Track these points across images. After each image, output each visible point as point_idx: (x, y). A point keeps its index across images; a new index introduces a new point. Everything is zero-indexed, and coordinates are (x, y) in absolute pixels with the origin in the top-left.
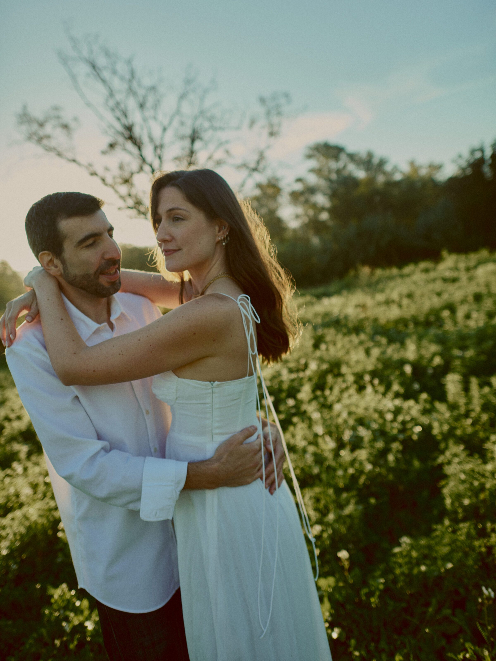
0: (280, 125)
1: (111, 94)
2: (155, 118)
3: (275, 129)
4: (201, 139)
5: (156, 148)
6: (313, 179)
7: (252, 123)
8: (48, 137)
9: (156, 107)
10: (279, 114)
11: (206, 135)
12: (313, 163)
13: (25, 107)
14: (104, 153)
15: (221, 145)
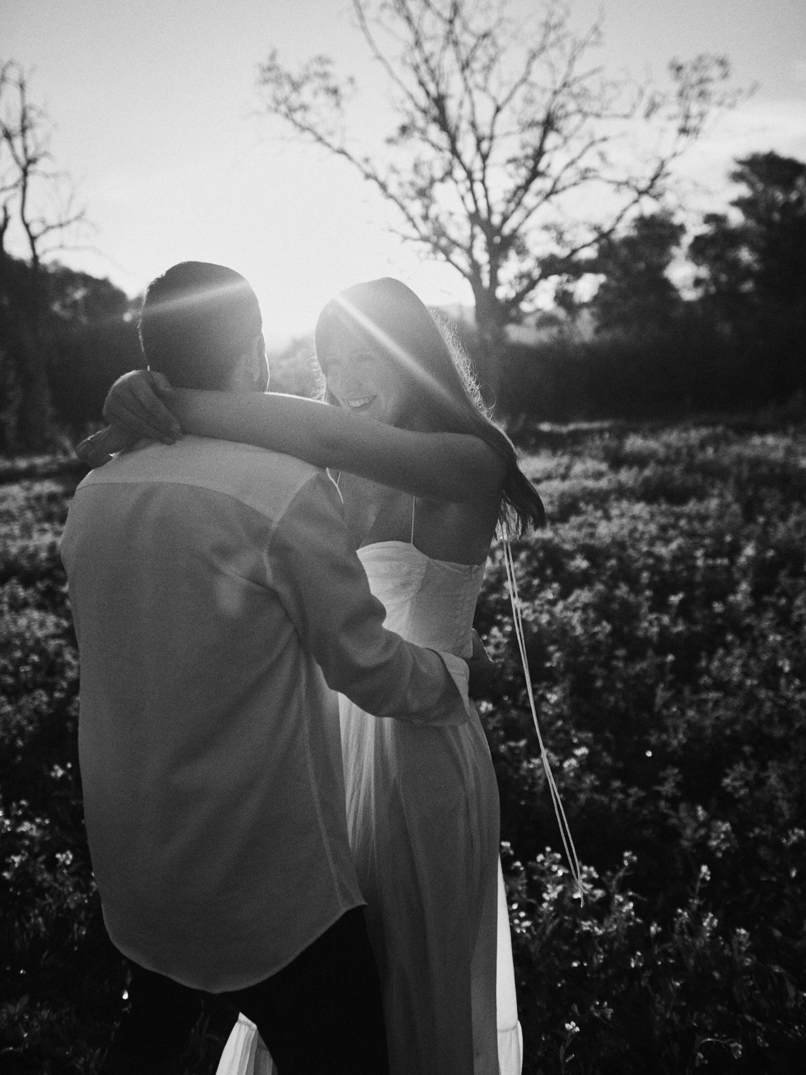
0: (702, 115)
1: (418, 44)
2: (484, 89)
3: (692, 123)
4: (558, 131)
5: (479, 141)
6: (736, 218)
7: (653, 107)
8: (304, 107)
9: (487, 68)
10: (702, 94)
11: (568, 125)
12: (742, 190)
13: (273, 57)
14: (390, 141)
15: (592, 144)
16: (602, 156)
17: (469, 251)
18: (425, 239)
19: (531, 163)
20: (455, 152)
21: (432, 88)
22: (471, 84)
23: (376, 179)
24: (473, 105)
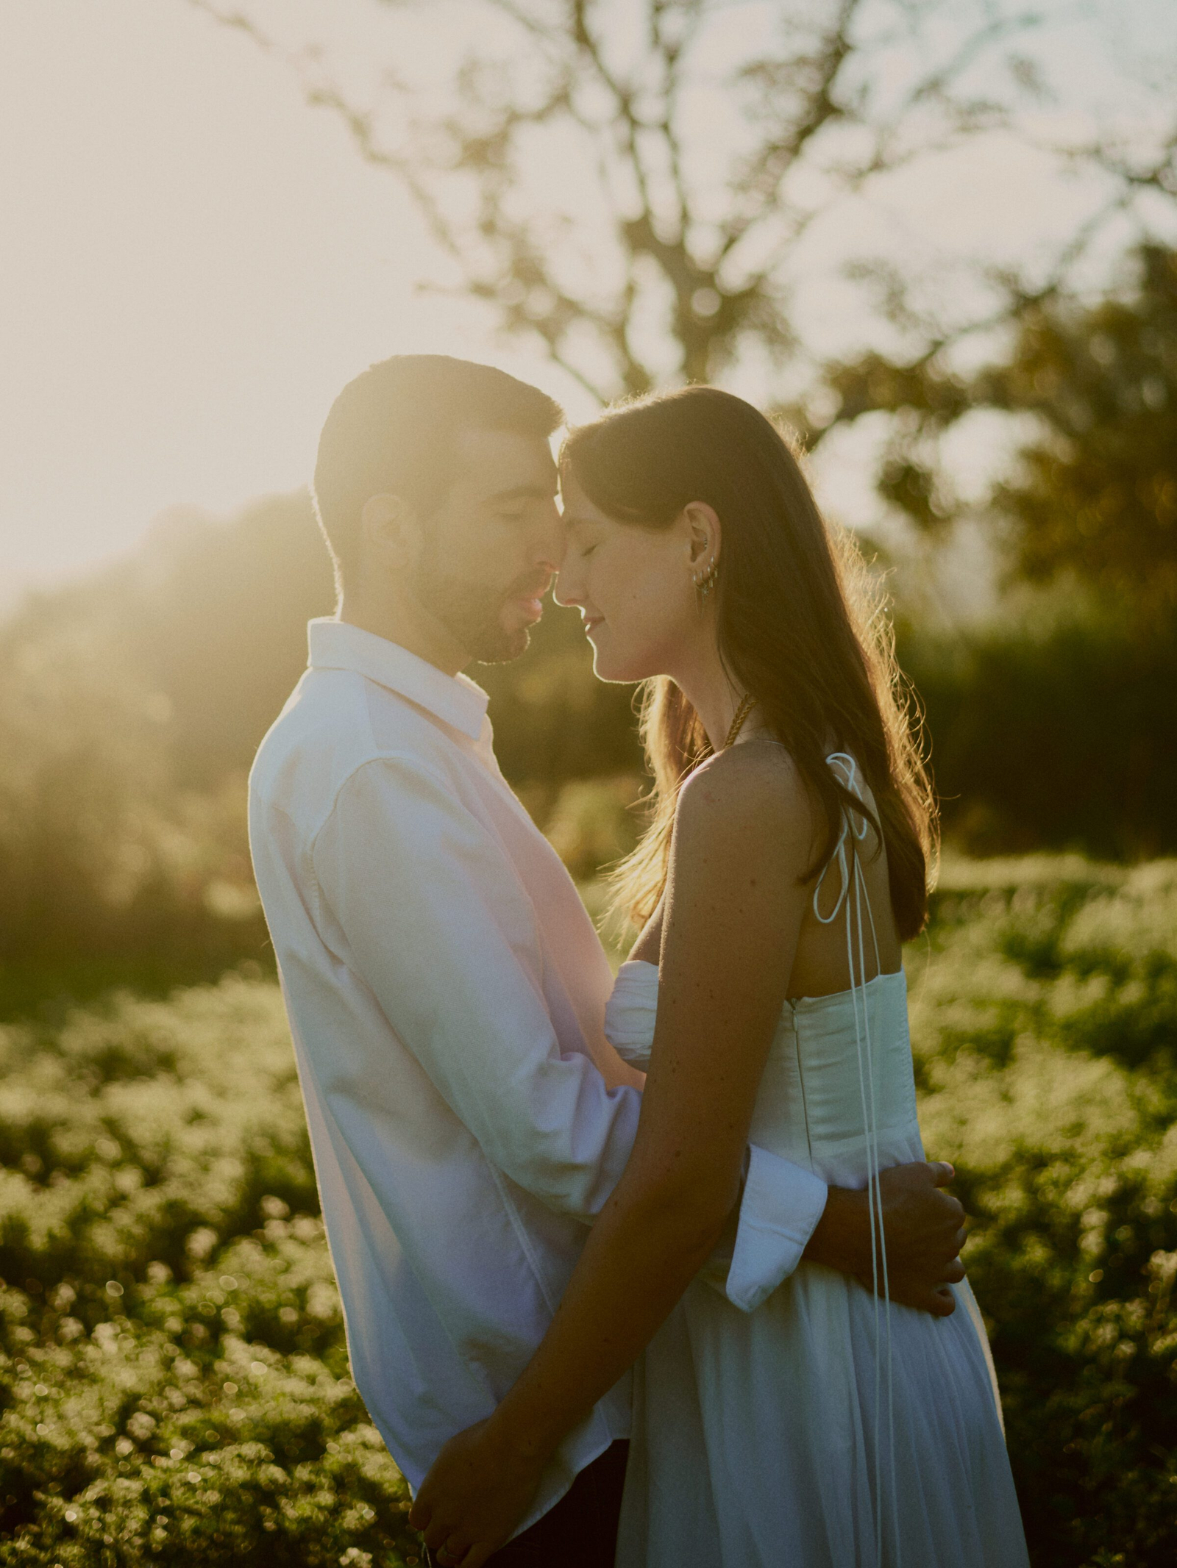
15: (995, 28)
16: (1025, 72)
17: (618, 332)
18: (483, 290)
19: (808, 81)
20: (582, 37)
23: (340, 105)
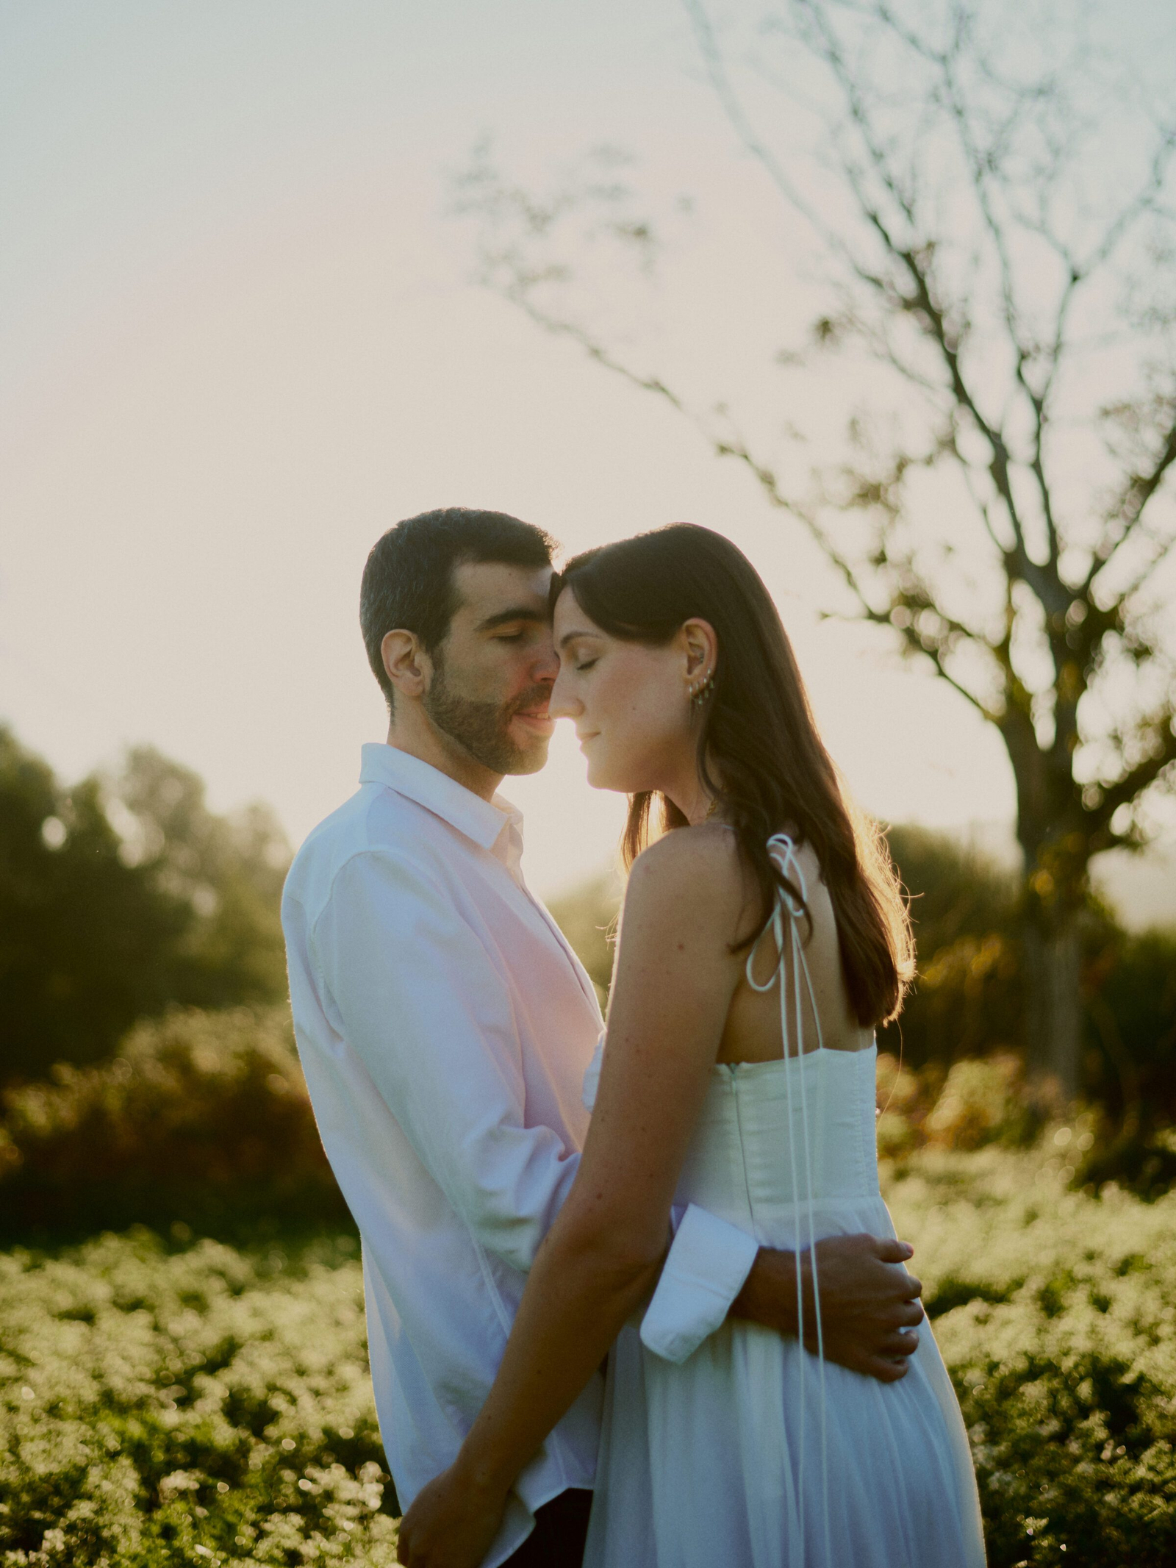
2: (1039, 227)
5: (1022, 358)
8: (557, 273)
9: (1045, 174)
13: (483, 148)
17: (1002, 652)
18: (879, 617)
21: (894, 222)
22: (1001, 211)
23: (747, 458)
24: (1006, 264)
